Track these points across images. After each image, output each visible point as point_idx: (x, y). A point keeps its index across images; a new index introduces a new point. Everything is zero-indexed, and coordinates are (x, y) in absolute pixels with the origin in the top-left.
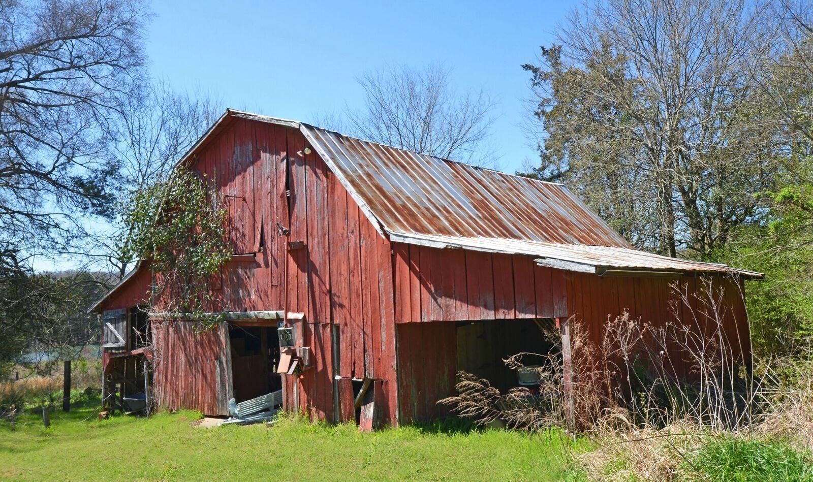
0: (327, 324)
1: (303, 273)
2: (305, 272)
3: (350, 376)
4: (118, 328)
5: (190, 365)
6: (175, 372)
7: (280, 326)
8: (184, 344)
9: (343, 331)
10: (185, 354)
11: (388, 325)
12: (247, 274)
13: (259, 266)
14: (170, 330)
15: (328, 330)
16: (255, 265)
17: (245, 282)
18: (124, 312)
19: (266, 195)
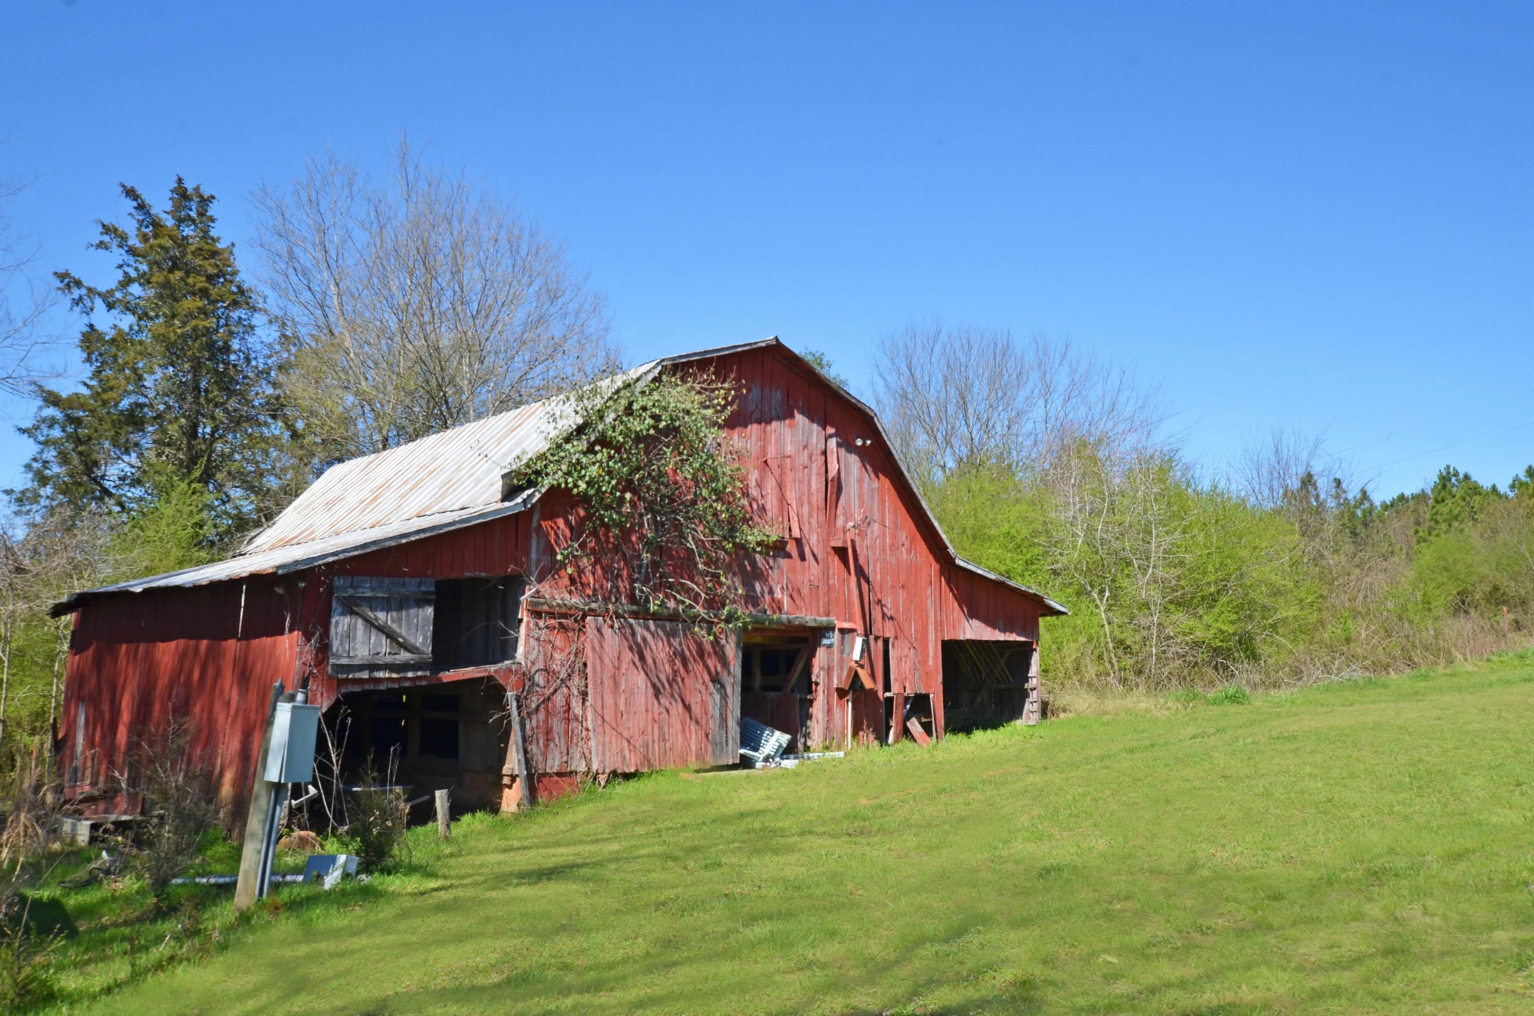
0: (879, 635)
1: (851, 578)
2: (853, 575)
3: (902, 691)
4: (399, 621)
5: (657, 693)
6: (622, 707)
7: (825, 637)
8: (642, 658)
9: (893, 645)
10: (647, 674)
11: (936, 641)
12: (768, 564)
13: (789, 556)
14: (607, 631)
15: (880, 643)
16: (782, 553)
17: (766, 573)
18: (429, 587)
19: (801, 468)
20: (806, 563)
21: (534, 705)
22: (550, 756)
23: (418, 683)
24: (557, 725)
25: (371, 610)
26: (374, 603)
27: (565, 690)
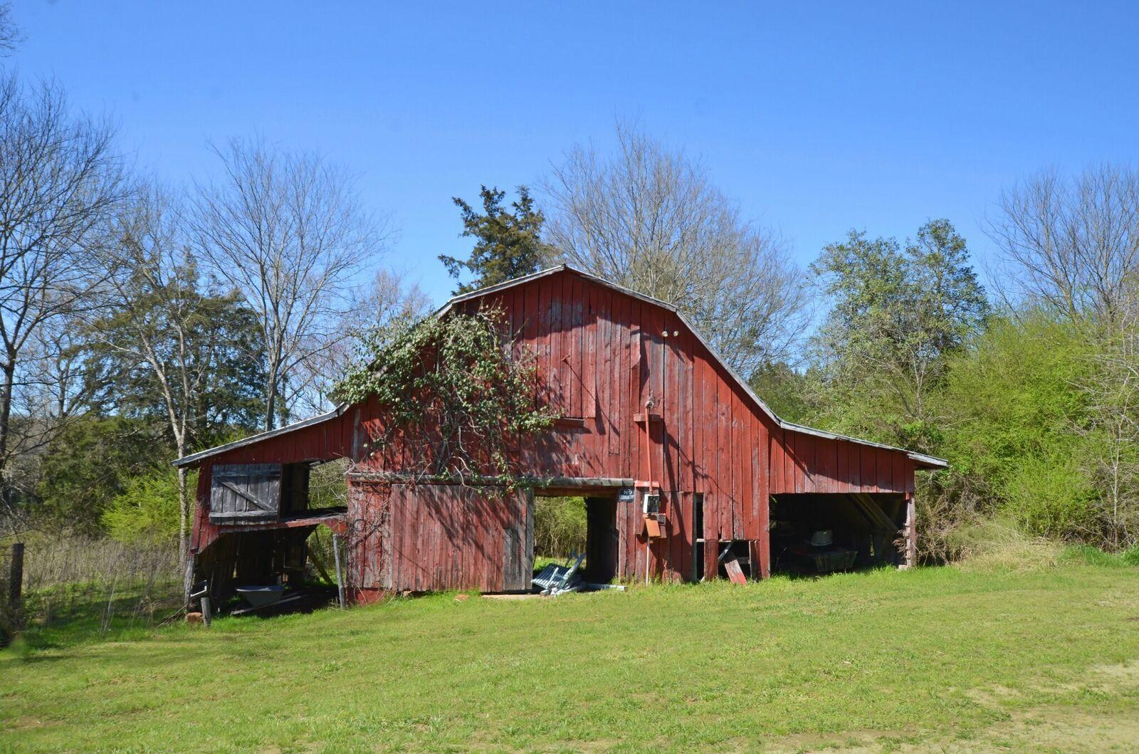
0: (689, 493)
1: (657, 445)
2: (659, 443)
3: (716, 538)
4: (255, 491)
5: (451, 536)
6: (419, 546)
7: (622, 494)
8: (438, 511)
9: (707, 499)
10: (442, 524)
11: (762, 495)
12: (566, 439)
13: (588, 431)
14: (409, 494)
15: (690, 498)
16: (580, 430)
17: (562, 446)
18: (278, 468)
19: (603, 362)
20: (606, 437)
21: (353, 543)
22: (366, 577)
23: (271, 528)
24: (372, 556)
25: (237, 484)
26: (237, 480)
27: (378, 534)
